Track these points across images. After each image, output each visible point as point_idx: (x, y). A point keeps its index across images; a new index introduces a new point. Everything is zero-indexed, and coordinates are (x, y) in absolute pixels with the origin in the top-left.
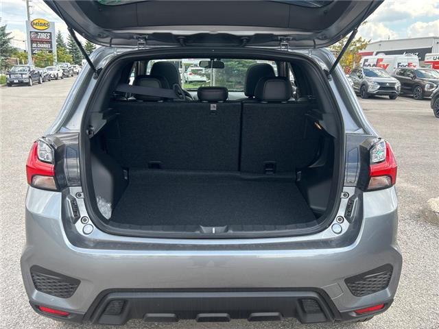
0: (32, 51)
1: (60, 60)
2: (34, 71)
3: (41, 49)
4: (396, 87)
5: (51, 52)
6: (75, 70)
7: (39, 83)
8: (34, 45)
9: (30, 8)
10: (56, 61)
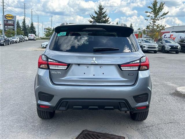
0: (5, 29)
1: (18, 34)
2: (6, 39)
3: (9, 29)
4: (178, 48)
5: (14, 30)
6: (25, 39)
7: (8, 44)
8: (6, 27)
9: (4, 9)
10: (16, 34)
